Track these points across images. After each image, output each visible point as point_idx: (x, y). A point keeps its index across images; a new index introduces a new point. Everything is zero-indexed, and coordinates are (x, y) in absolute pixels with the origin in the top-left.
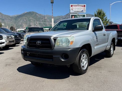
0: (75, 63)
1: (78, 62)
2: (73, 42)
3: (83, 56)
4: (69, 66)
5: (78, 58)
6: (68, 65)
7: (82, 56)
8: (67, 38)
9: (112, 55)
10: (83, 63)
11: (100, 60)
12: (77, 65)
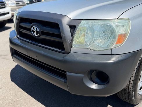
1: (131, 85)
2: (124, 35)
8: (107, 22)
12: (128, 91)
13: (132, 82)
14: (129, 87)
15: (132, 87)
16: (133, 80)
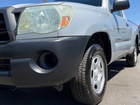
0: (77, 79)
1: (84, 76)
2: (69, 18)
3: (96, 61)
4: (62, 87)
5: (85, 66)
6: (59, 85)
7: (93, 61)
9: (136, 62)
10: (96, 77)
11: (118, 72)
12: (82, 84)
13: (84, 73)
14: (82, 79)
15: (84, 79)
16: (85, 71)
